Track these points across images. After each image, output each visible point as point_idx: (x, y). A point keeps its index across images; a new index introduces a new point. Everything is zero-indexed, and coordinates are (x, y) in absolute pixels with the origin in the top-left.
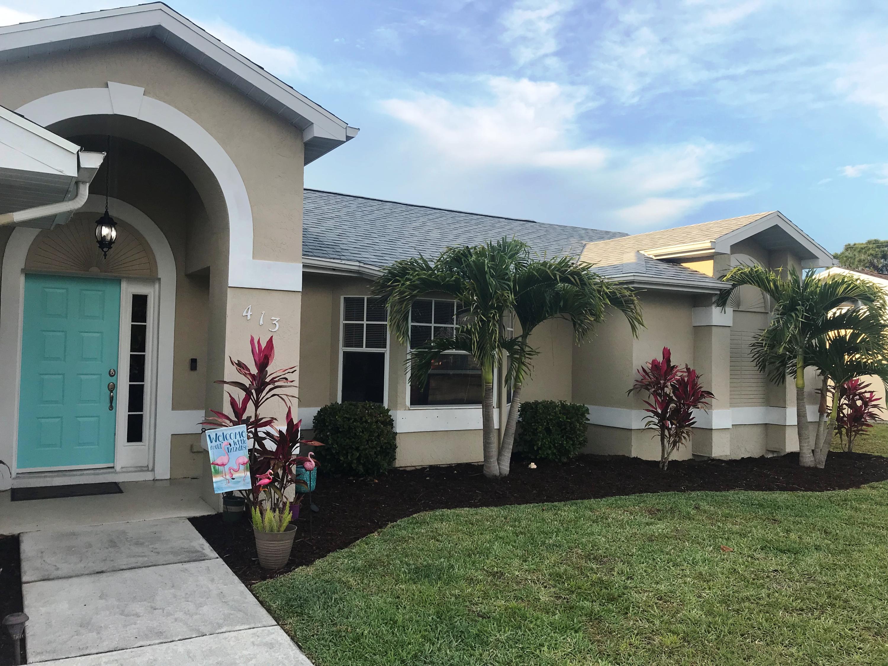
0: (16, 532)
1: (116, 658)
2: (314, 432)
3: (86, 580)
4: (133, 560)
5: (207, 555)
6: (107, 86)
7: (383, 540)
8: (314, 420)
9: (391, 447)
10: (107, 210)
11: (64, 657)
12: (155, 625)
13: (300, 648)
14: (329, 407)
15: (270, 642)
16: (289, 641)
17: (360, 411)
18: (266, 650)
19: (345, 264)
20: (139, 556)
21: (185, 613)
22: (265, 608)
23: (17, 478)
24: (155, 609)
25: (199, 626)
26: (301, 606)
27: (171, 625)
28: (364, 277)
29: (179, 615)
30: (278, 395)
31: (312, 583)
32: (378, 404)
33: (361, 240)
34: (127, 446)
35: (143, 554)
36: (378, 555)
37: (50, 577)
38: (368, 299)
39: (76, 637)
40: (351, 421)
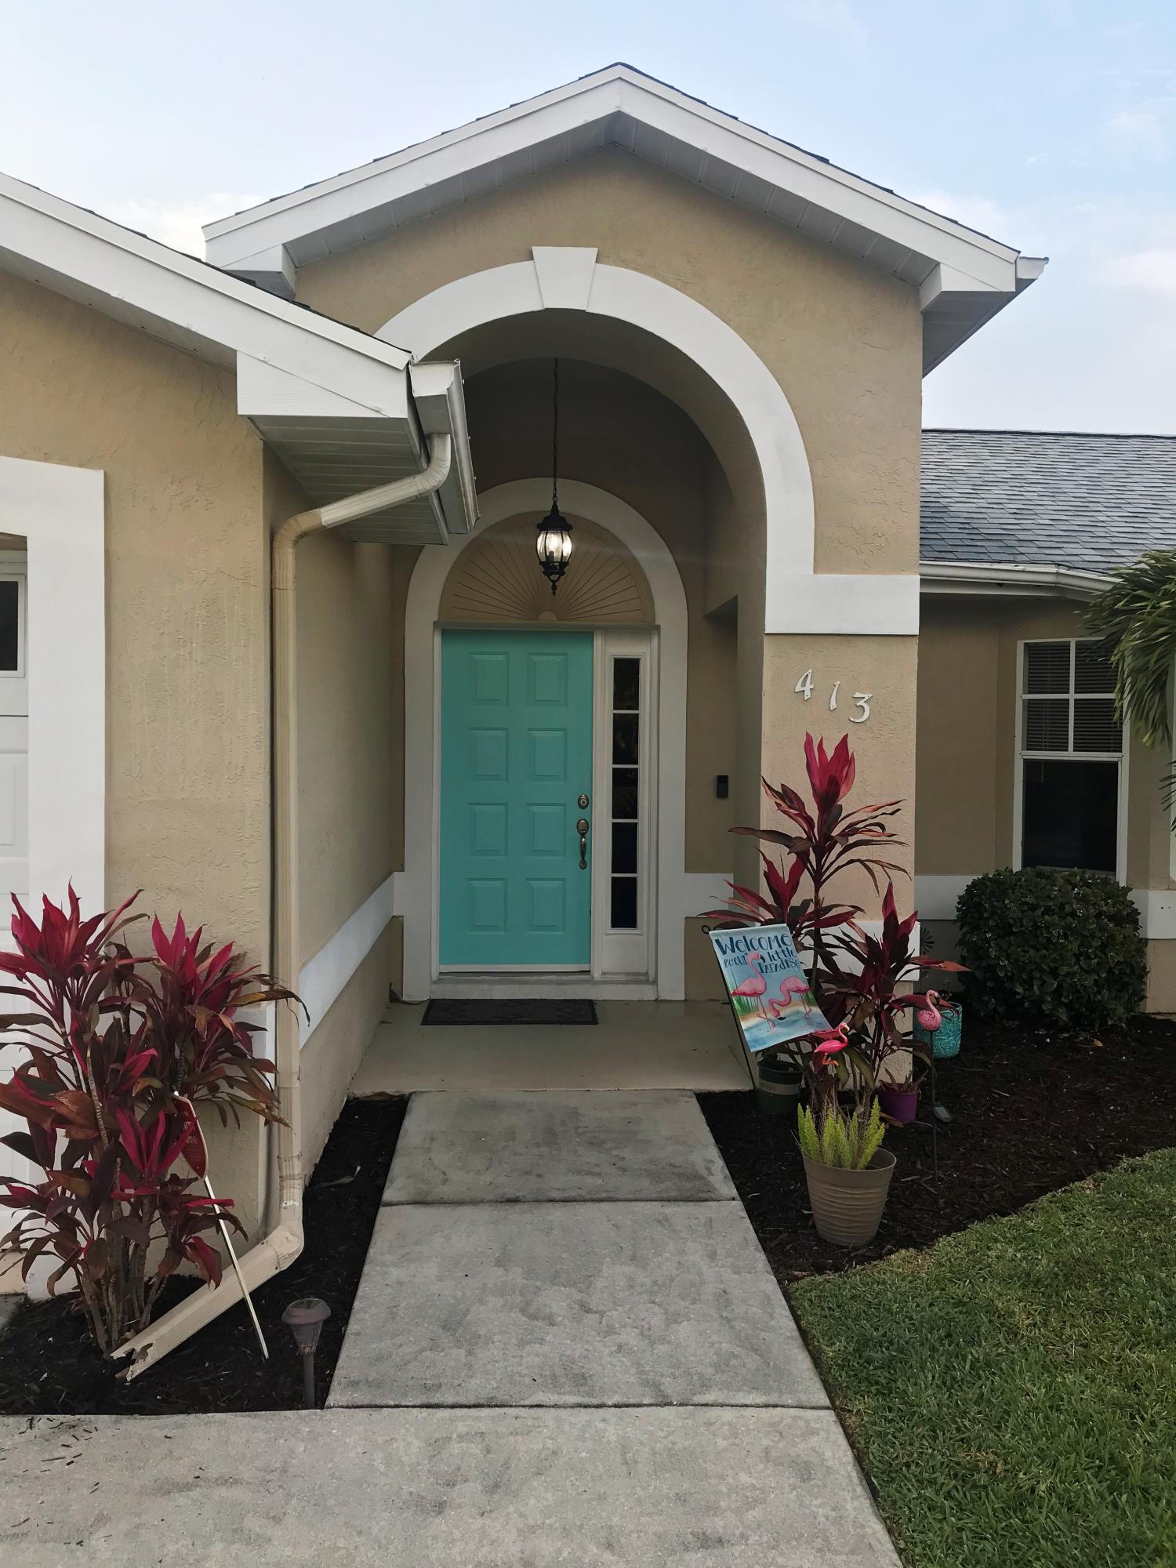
0: (407, 1091)
1: (484, 1429)
2: (961, 929)
3: (485, 1213)
4: (575, 1179)
5: (715, 1189)
6: (531, 257)
7: (1105, 1203)
8: (958, 903)
9: (1133, 971)
10: (555, 503)
11: (392, 1403)
12: (577, 1353)
13: (874, 1493)
14: (990, 880)
15: (806, 1458)
16: (850, 1468)
17: (1060, 891)
18: (791, 1481)
19: (1023, 571)
20: (589, 1173)
21: (642, 1334)
22: (809, 1351)
23: (439, 981)
24: (589, 1311)
25: (662, 1375)
26: (889, 1365)
27: (609, 1359)
28: (1068, 597)
29: (629, 1336)
30: (859, 860)
31: (924, 1302)
32: (1101, 874)
33: (1066, 518)
34: (612, 934)
35: (597, 1169)
36: (1090, 1250)
37: (429, 1198)
38: (1078, 644)
39: (429, 1352)
40: (1039, 912)
